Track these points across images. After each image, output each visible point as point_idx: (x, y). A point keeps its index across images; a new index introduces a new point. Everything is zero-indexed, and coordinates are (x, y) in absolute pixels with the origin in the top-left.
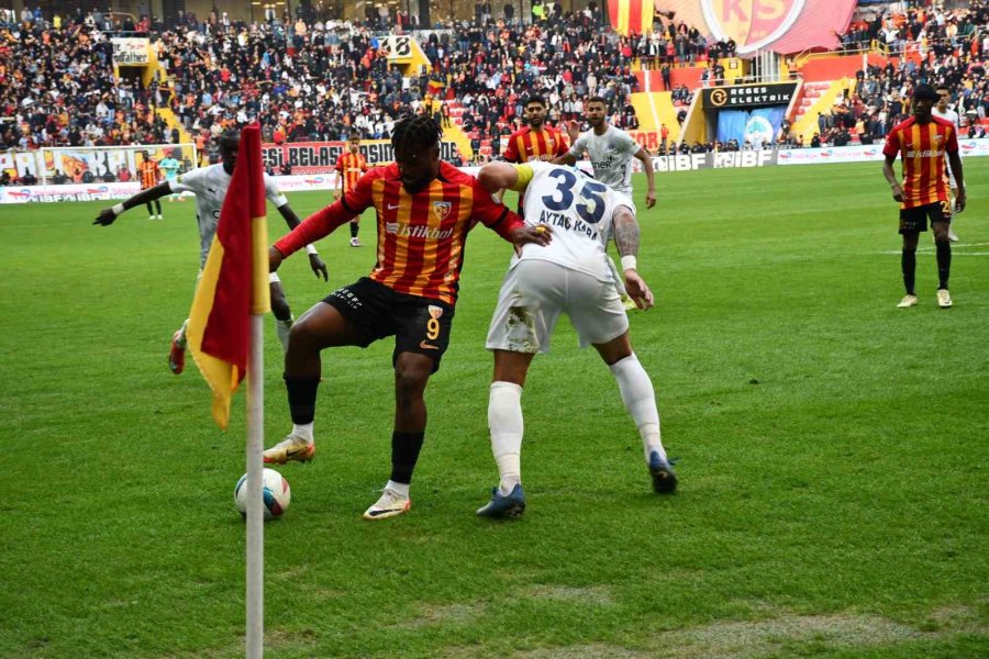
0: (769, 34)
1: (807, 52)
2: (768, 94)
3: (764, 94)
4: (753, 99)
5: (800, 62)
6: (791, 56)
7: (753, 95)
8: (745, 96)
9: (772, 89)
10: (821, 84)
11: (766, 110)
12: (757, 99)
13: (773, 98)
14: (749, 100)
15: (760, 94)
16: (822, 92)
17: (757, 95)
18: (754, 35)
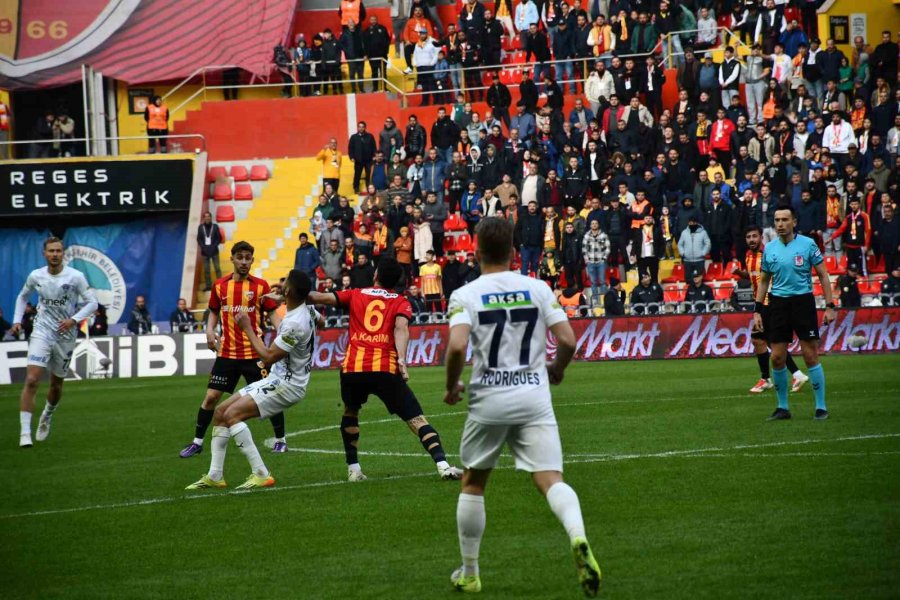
0: (74, 31)
1: (197, 81)
2: (113, 186)
3: (103, 187)
4: (71, 200)
5: (179, 110)
6: (151, 91)
7: (71, 188)
8: (48, 190)
9: (123, 174)
10: (248, 165)
11: (107, 229)
12: (82, 199)
13: (126, 198)
14: (60, 200)
15: (91, 187)
16: (255, 187)
17: (82, 189)
18: (34, 29)
